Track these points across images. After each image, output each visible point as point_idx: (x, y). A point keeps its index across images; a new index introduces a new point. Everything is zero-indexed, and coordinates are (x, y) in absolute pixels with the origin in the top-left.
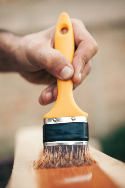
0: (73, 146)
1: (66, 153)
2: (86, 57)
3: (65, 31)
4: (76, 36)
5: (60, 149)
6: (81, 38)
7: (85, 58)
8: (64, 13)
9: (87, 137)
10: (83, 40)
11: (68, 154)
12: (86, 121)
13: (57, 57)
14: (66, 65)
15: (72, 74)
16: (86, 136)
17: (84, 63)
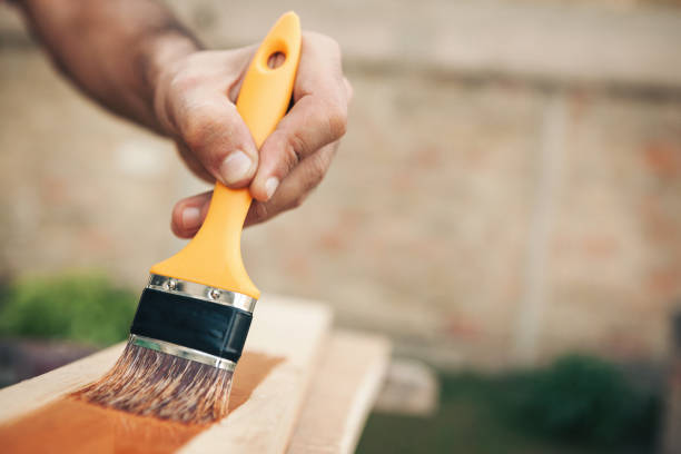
0: (189, 363)
1: (166, 378)
2: (301, 138)
3: (279, 59)
4: (299, 77)
5: (158, 360)
6: (306, 85)
7: (297, 140)
8: (292, 14)
9: (233, 351)
10: (311, 94)
11: (169, 379)
12: (246, 309)
13: (219, 121)
14: (240, 148)
15: (250, 175)
16: (232, 346)
17: (290, 155)
